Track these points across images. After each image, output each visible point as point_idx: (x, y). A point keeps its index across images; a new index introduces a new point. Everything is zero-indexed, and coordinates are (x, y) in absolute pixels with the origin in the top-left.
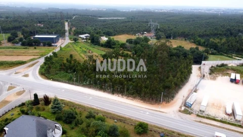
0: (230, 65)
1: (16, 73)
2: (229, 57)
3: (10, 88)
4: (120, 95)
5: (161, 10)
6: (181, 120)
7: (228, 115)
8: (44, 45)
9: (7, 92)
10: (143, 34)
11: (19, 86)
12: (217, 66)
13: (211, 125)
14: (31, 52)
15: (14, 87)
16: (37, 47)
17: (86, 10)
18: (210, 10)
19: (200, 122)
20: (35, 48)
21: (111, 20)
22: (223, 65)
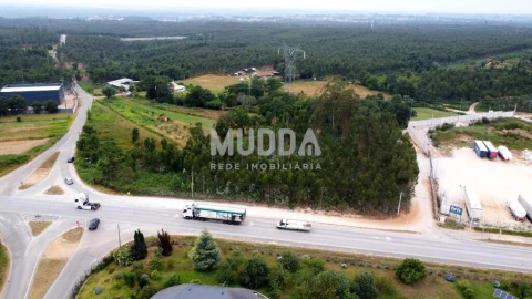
0: (457, 125)
1: (23, 188)
2: (439, 109)
3: (38, 227)
4: (309, 209)
5: (248, 18)
6: (455, 242)
7: (521, 220)
8: (37, 111)
9: (35, 239)
10: (250, 71)
11: (57, 218)
12: (438, 128)
13: (510, 243)
14: (17, 130)
15: (47, 224)
16: (22, 117)
17: (77, 20)
18: (343, 17)
19: (489, 240)
20: (19, 120)
21: (153, 42)
22: (446, 127)
